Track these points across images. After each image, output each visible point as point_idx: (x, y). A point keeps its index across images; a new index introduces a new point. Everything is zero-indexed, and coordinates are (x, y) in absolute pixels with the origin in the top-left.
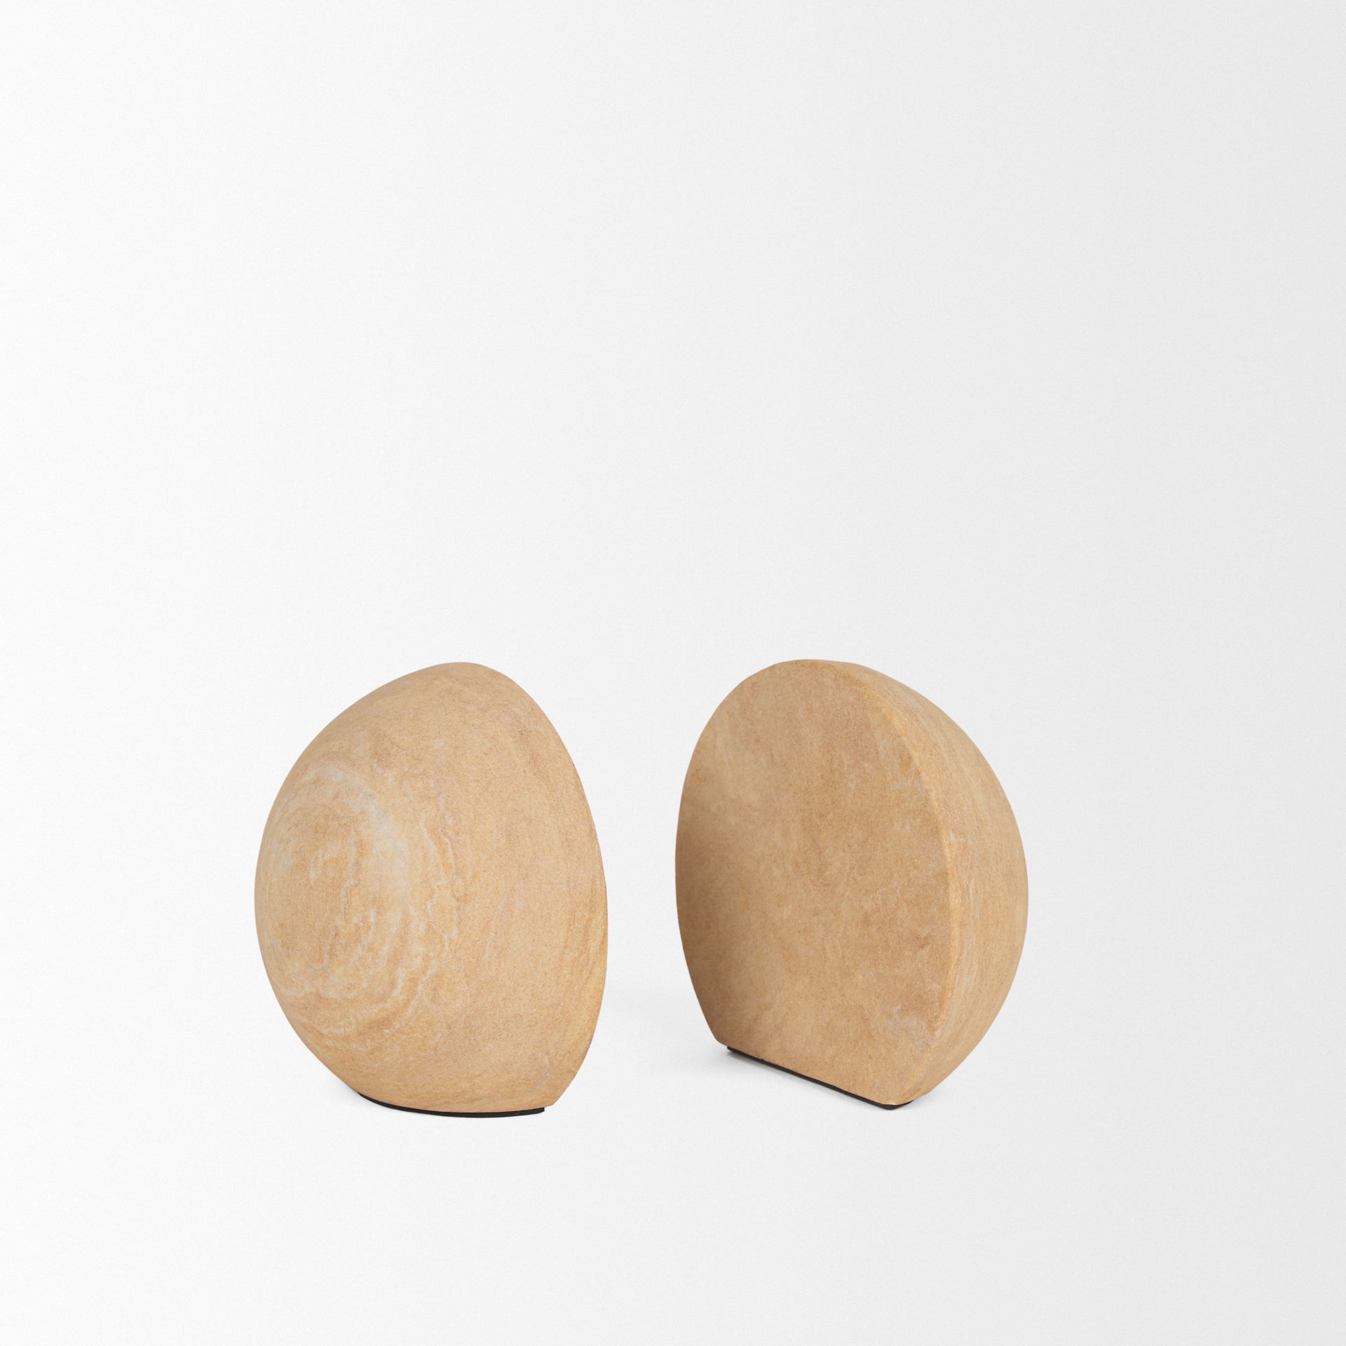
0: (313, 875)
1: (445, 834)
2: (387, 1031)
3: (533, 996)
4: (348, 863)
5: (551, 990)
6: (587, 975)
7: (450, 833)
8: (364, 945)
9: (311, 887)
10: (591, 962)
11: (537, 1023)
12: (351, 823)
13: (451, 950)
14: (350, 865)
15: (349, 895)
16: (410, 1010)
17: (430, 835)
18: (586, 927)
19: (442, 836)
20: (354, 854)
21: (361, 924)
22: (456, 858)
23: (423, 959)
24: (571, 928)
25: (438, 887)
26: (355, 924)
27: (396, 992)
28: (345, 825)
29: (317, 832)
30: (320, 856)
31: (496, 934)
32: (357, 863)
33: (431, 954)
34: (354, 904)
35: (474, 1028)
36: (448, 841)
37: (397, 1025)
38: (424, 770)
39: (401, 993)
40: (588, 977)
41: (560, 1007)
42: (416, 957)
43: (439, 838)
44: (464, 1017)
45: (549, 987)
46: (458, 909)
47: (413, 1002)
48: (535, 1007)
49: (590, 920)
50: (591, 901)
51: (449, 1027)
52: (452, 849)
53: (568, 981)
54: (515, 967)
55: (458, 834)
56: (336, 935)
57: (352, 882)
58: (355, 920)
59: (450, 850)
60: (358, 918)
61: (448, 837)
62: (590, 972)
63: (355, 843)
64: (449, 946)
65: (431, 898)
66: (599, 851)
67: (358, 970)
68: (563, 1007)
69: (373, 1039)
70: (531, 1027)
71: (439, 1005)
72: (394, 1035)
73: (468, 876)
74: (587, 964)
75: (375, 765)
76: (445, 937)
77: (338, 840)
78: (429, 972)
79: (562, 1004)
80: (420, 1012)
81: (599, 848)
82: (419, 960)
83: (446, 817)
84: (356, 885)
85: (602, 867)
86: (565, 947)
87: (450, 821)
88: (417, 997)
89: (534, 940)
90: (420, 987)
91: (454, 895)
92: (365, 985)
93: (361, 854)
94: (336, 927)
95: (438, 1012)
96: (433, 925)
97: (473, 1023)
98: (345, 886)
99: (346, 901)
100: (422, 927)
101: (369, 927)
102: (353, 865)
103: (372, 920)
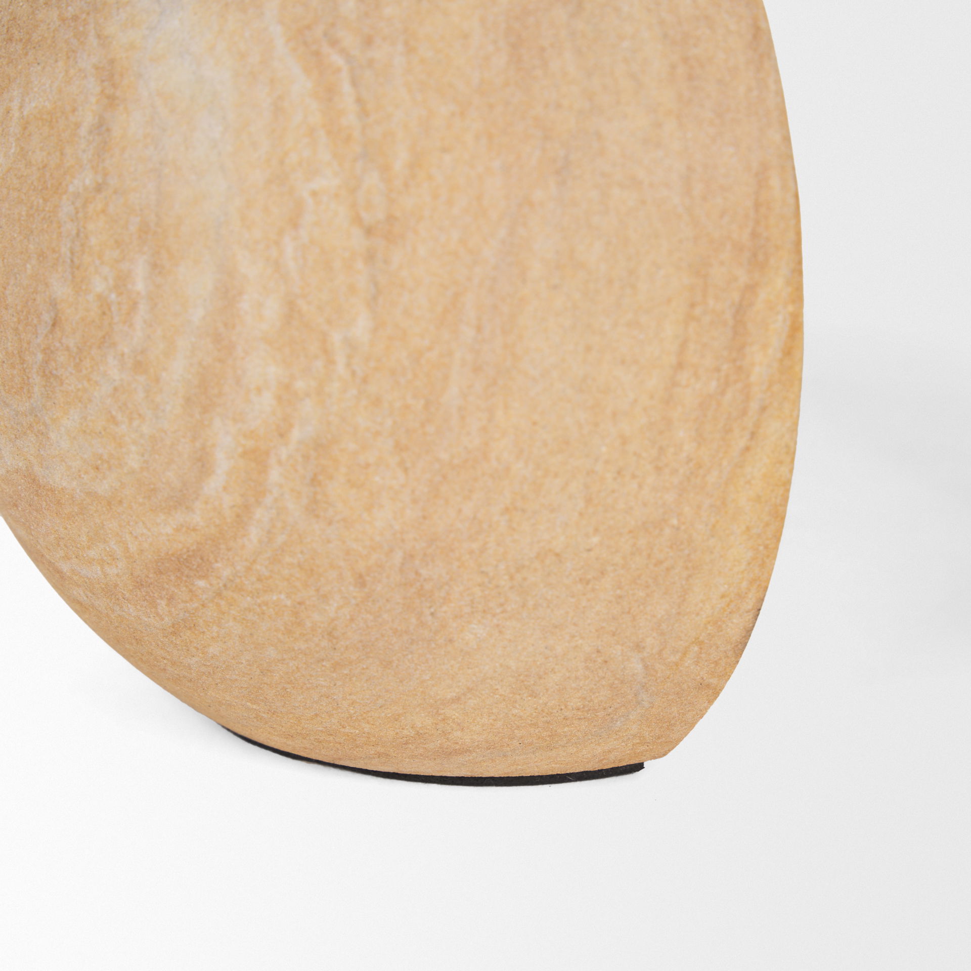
1: (334, 43)
2: (201, 583)
3: (589, 501)
4: (78, 125)
5: (640, 486)
6: (742, 443)
8: (123, 355)
10: (754, 406)
11: (603, 573)
12: (88, 14)
13: (354, 373)
14: (83, 131)
15: (81, 215)
16: (254, 534)
17: (292, 44)
18: (740, 310)
19: (326, 49)
20: (93, 100)
21: (113, 296)
22: (364, 113)
23: (279, 399)
24: (698, 311)
25: (314, 194)
26: (100, 297)
27: (213, 485)
28: (75, 18)
29: (11, 40)
30: (15, 105)
31: (479, 329)
32: (101, 127)
33: (300, 385)
34: (93, 241)
35: (428, 587)
36: (341, 62)
37: (226, 573)
39: (225, 489)
40: (748, 449)
41: (667, 531)
42: (259, 390)
43: (317, 54)
44: (398, 557)
45: (634, 476)
46: (370, 257)
47: (259, 513)
48: (596, 530)
49: (751, 288)
50: (754, 235)
51: (361, 581)
52: (354, 83)
53: (689, 460)
54: (535, 423)
55: (368, 42)
56: (54, 325)
57: (88, 179)
59: (346, 88)
60: (106, 279)
61: (343, 51)
62: (753, 435)
63: (97, 68)
64: (348, 365)
65: (296, 226)
66: (780, 93)
67: (113, 420)
68: (678, 529)
69: (171, 599)
70: (588, 582)
71: (330, 523)
72: (219, 594)
73: (398, 165)
74: (744, 413)
76: (336, 338)
77: (56, 61)
78: (296, 434)
79: (675, 522)
80: (280, 539)
81: (778, 81)
82: (267, 401)
84: (99, 188)
85: (787, 139)
86: (680, 366)
88: (268, 500)
89: (588, 349)
90: (275, 475)
91: (357, 220)
92: (133, 461)
93: (111, 101)
94: (53, 304)
95: (329, 541)
96: (300, 302)
97: (423, 572)
98: (71, 189)
99: (74, 232)
100: (273, 309)
101: (134, 306)
102: (90, 132)
103: (140, 285)
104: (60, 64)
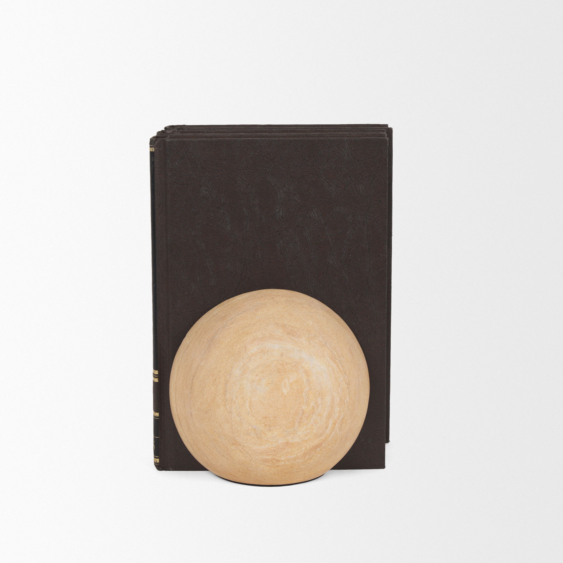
0: (285, 391)
1: (336, 359)
2: (318, 449)
4: (303, 381)
7: (337, 358)
8: (316, 414)
9: (285, 396)
12: (297, 364)
13: (347, 406)
14: (305, 382)
16: (331, 437)
17: (331, 360)
19: (335, 360)
20: (305, 377)
21: (315, 405)
22: (343, 368)
23: (339, 413)
25: (341, 381)
26: (312, 406)
27: (327, 431)
28: (294, 365)
29: (280, 372)
30: (287, 382)
32: (308, 380)
33: (341, 410)
34: (310, 398)
36: (338, 361)
37: (323, 445)
38: (315, 335)
39: (329, 431)
42: (336, 413)
43: (335, 361)
46: (348, 388)
47: (332, 433)
51: (341, 439)
56: (303, 413)
57: (308, 389)
58: (312, 404)
59: (340, 364)
60: (313, 403)
61: (337, 359)
63: (303, 372)
65: (340, 386)
67: (313, 426)
71: (341, 431)
72: (320, 450)
73: (348, 374)
75: (293, 338)
76: (345, 401)
77: (294, 373)
80: (334, 436)
83: (333, 351)
84: (310, 389)
87: (335, 353)
88: (334, 430)
90: (336, 426)
91: (346, 383)
92: (314, 431)
93: (308, 376)
94: (303, 410)
95: (340, 434)
96: (342, 397)
98: (304, 391)
99: (307, 397)
100: (338, 399)
101: (319, 405)
102: (306, 381)
103: (320, 402)
104: (295, 373)
